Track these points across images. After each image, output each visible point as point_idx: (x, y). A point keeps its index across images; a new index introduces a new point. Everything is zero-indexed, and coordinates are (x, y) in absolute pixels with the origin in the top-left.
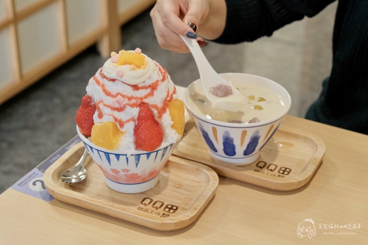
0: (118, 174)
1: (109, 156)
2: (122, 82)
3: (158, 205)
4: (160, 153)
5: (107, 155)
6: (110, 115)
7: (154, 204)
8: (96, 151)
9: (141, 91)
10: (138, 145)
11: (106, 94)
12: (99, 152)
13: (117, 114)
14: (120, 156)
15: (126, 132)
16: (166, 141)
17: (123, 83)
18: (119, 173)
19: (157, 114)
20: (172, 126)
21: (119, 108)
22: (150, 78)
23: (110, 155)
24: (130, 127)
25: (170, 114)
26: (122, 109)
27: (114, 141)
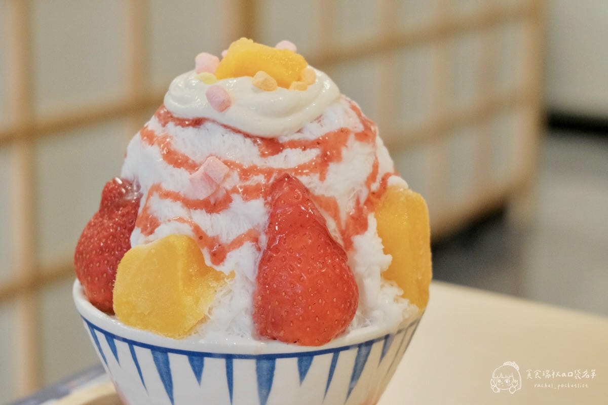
1: (167, 363)
2: (226, 126)
4: (347, 360)
5: (161, 354)
6: (181, 220)
8: (126, 345)
9: (288, 151)
10: (270, 323)
11: (172, 164)
12: (136, 348)
13: (201, 218)
14: (207, 360)
15: (232, 274)
16: (366, 321)
17: (228, 130)
19: (335, 231)
20: (388, 275)
21: (212, 201)
22: (319, 119)
23: (171, 356)
25: (380, 233)
26: (220, 202)
27: (188, 300)
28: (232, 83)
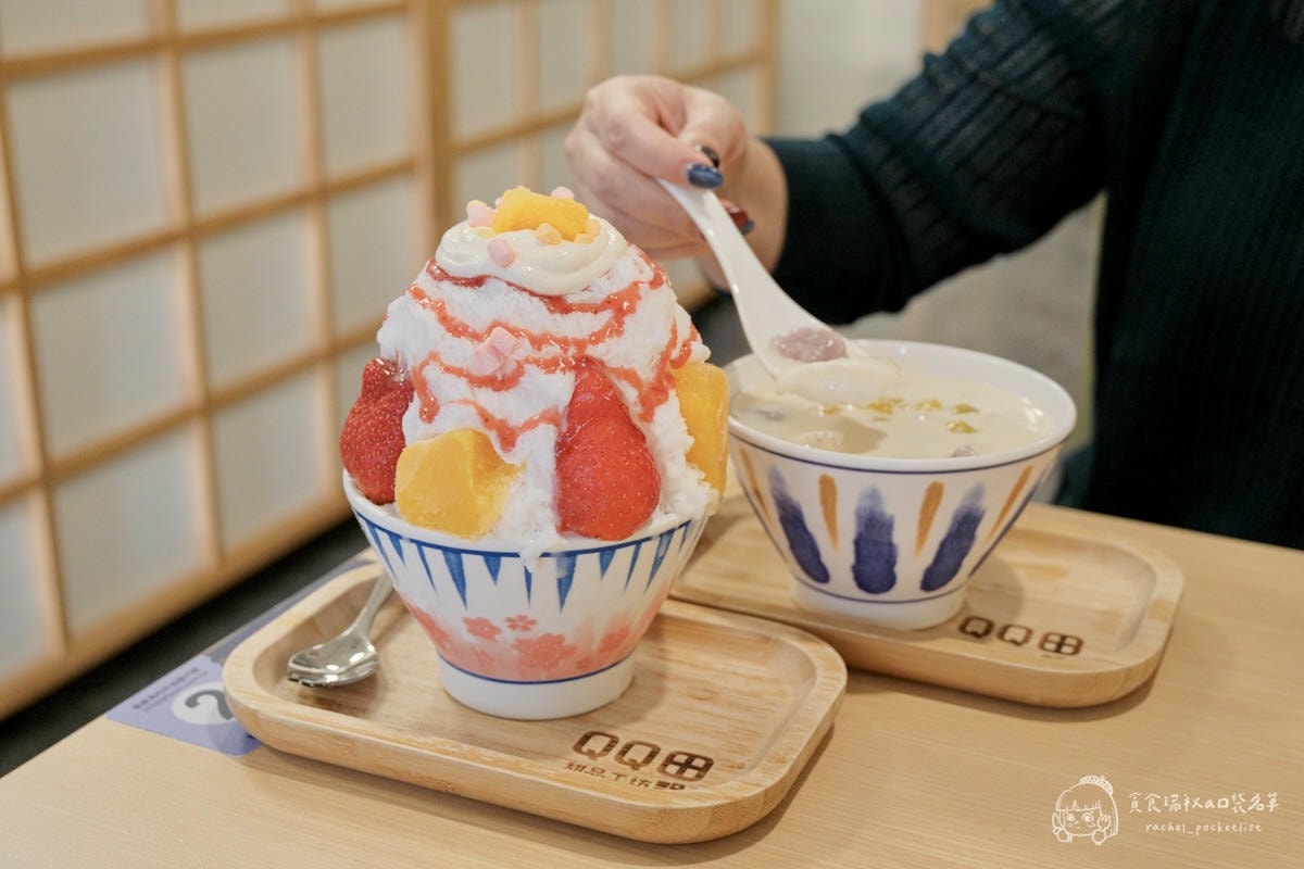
0: (494, 639)
1: (460, 564)
2: (509, 284)
3: (639, 754)
4: (648, 551)
5: (453, 555)
6: (466, 402)
7: (624, 752)
8: (414, 546)
9: (576, 316)
10: (570, 517)
11: (450, 332)
12: (425, 549)
13: (488, 399)
14: (504, 560)
15: (524, 465)
16: (669, 508)
17: (512, 288)
18: (497, 637)
19: (635, 404)
21: (500, 377)
22: (608, 273)
23: (464, 556)
24: (538, 447)
25: (683, 411)
26: (509, 379)
27: (481, 500)
28: (512, 237)
